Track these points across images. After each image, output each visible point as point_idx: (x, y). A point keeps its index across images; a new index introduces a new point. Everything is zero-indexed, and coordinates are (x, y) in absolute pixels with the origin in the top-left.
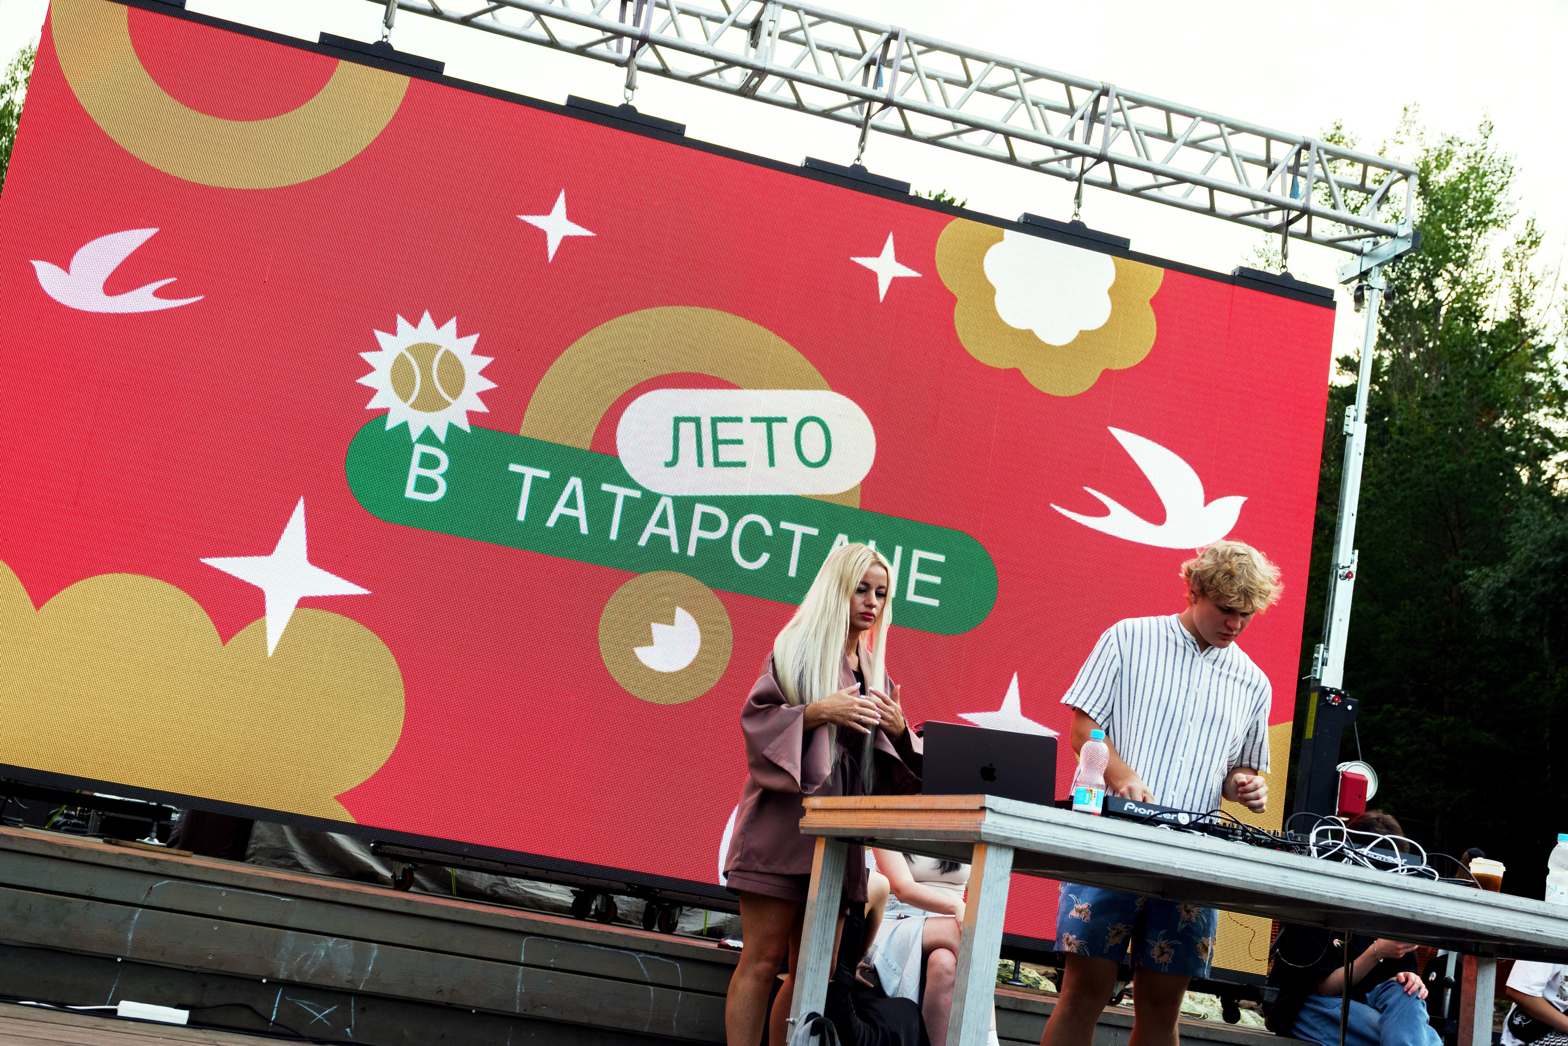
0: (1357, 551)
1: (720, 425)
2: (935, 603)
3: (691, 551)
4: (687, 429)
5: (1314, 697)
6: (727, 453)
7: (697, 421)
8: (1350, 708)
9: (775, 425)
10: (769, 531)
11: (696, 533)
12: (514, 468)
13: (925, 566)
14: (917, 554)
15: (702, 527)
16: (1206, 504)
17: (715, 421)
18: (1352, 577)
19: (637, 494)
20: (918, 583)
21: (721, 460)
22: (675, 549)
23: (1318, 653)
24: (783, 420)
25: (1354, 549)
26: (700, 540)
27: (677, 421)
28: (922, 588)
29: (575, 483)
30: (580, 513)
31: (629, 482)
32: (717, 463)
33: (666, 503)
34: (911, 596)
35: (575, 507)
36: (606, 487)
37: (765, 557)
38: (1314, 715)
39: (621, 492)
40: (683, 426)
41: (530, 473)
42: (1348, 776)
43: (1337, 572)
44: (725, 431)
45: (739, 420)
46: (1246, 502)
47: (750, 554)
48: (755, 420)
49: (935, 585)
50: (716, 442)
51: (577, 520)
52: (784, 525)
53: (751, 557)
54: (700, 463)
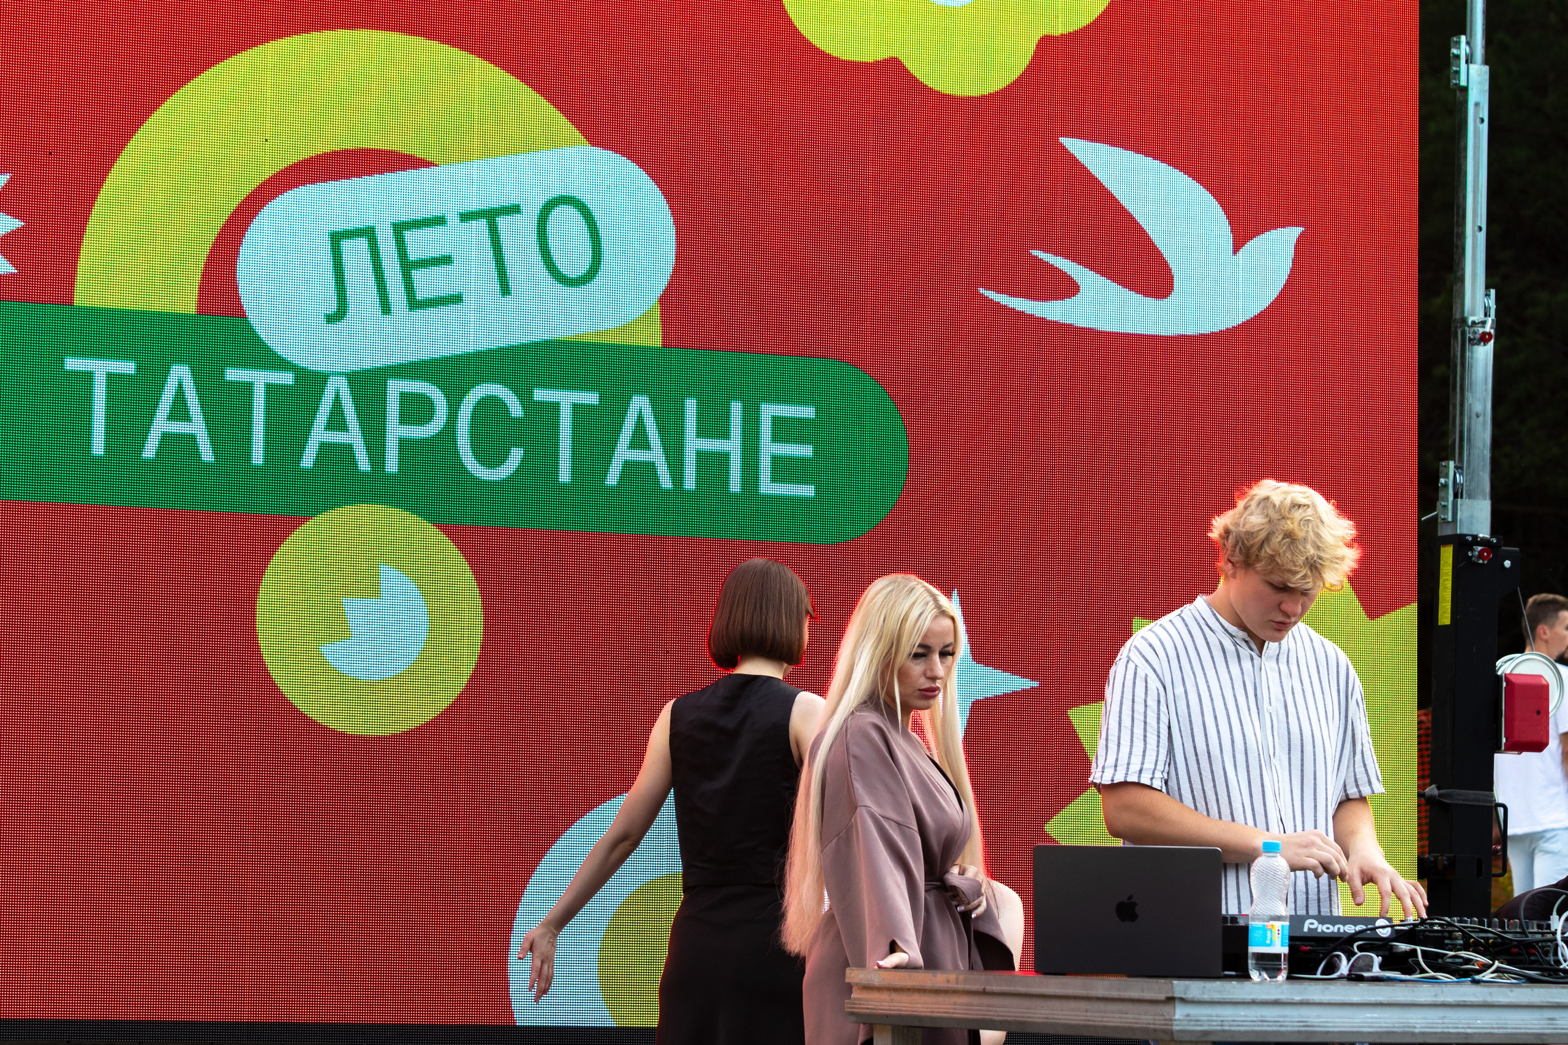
0: (1493, 292)
1: (409, 235)
2: (808, 491)
3: (392, 465)
4: (355, 251)
5: (1447, 554)
6: (427, 283)
7: (369, 233)
8: (1507, 564)
9: (502, 222)
10: (516, 409)
11: (395, 431)
12: (72, 364)
13: (784, 430)
14: (769, 411)
15: (405, 419)
16: (1236, 249)
17: (399, 229)
18: (1489, 340)
19: (287, 378)
20: (776, 460)
21: (419, 296)
22: (364, 464)
23: (1447, 476)
24: (515, 209)
25: (1488, 287)
26: (405, 444)
27: (336, 238)
28: (783, 469)
29: (180, 374)
30: (197, 427)
31: (272, 361)
32: (414, 304)
33: (338, 386)
34: (767, 487)
35: (186, 417)
36: (233, 375)
37: (516, 456)
38: (1449, 584)
39: (260, 379)
40: (346, 245)
41: (100, 368)
42: (1513, 679)
43: (1463, 333)
44: (419, 244)
45: (440, 221)
46: (1302, 235)
47: (491, 456)
48: (465, 217)
49: (802, 460)
50: (407, 266)
51: (192, 438)
52: (540, 395)
53: (492, 459)
54: (386, 308)
